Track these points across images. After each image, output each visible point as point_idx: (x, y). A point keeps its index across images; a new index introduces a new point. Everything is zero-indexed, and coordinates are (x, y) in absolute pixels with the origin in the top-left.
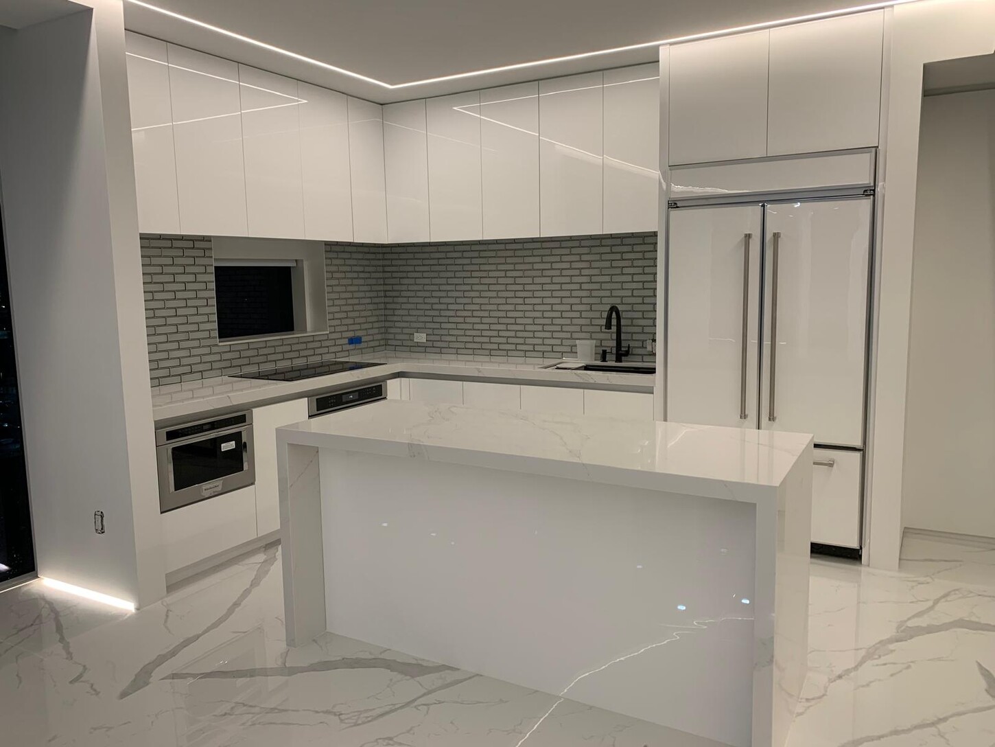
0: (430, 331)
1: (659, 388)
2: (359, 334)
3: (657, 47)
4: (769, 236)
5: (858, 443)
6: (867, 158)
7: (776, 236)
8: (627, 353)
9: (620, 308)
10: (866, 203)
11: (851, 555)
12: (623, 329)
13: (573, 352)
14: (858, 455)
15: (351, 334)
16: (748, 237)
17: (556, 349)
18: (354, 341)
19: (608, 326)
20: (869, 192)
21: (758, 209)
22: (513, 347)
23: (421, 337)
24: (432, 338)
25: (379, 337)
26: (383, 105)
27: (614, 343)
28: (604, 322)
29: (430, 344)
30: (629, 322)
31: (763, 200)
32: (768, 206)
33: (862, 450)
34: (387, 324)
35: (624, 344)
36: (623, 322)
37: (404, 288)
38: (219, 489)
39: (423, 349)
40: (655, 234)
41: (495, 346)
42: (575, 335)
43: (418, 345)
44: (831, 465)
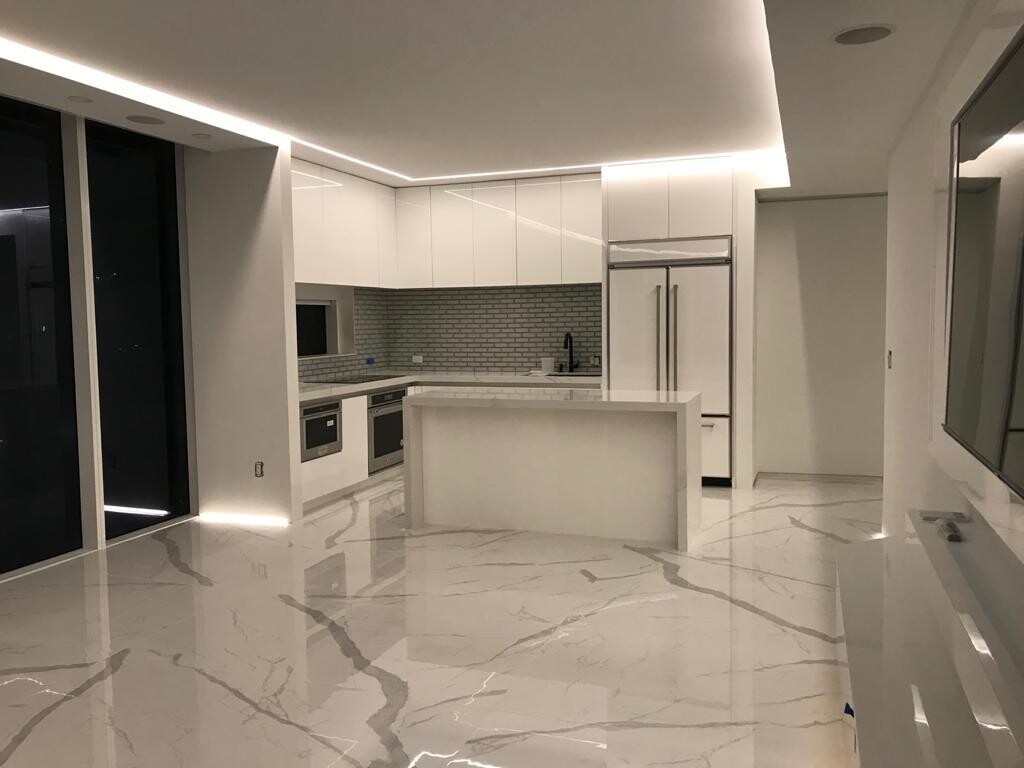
0: (426, 355)
1: (604, 386)
2: (374, 356)
3: (600, 168)
4: (671, 287)
5: (727, 412)
6: (726, 242)
7: (676, 287)
8: (577, 366)
9: (572, 335)
10: (727, 268)
11: (724, 483)
12: (574, 349)
13: (538, 366)
14: (727, 420)
15: (367, 357)
16: (659, 287)
17: (525, 365)
18: (370, 361)
19: (566, 347)
20: (728, 261)
21: (665, 270)
22: (492, 364)
23: (418, 359)
24: (428, 359)
25: (383, 359)
26: (396, 189)
27: (568, 360)
28: (562, 345)
29: (426, 364)
30: (577, 344)
31: (667, 265)
32: (671, 269)
33: (730, 416)
34: (390, 350)
35: (575, 360)
36: (574, 344)
37: (404, 322)
38: (326, 451)
39: (419, 368)
40: (600, 285)
41: (478, 364)
42: (539, 355)
43: (416, 365)
44: (712, 426)
